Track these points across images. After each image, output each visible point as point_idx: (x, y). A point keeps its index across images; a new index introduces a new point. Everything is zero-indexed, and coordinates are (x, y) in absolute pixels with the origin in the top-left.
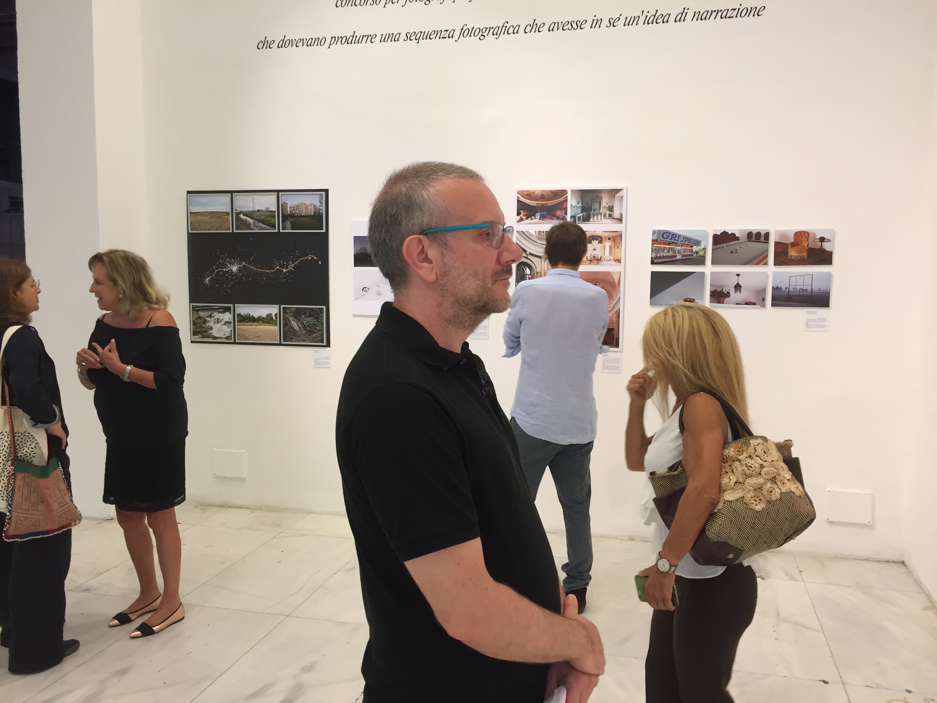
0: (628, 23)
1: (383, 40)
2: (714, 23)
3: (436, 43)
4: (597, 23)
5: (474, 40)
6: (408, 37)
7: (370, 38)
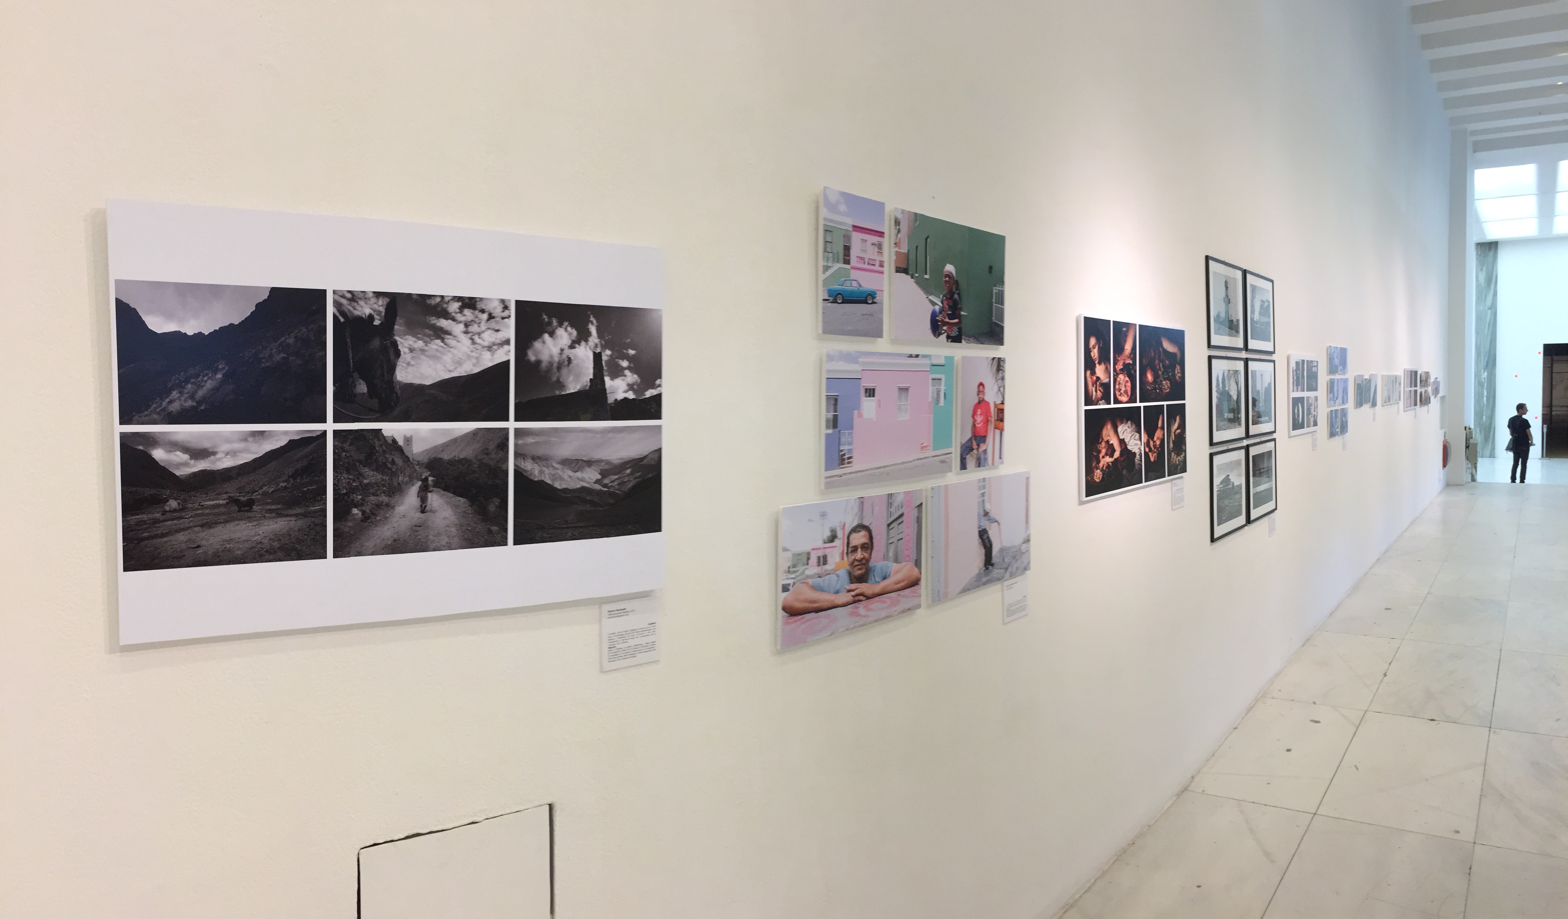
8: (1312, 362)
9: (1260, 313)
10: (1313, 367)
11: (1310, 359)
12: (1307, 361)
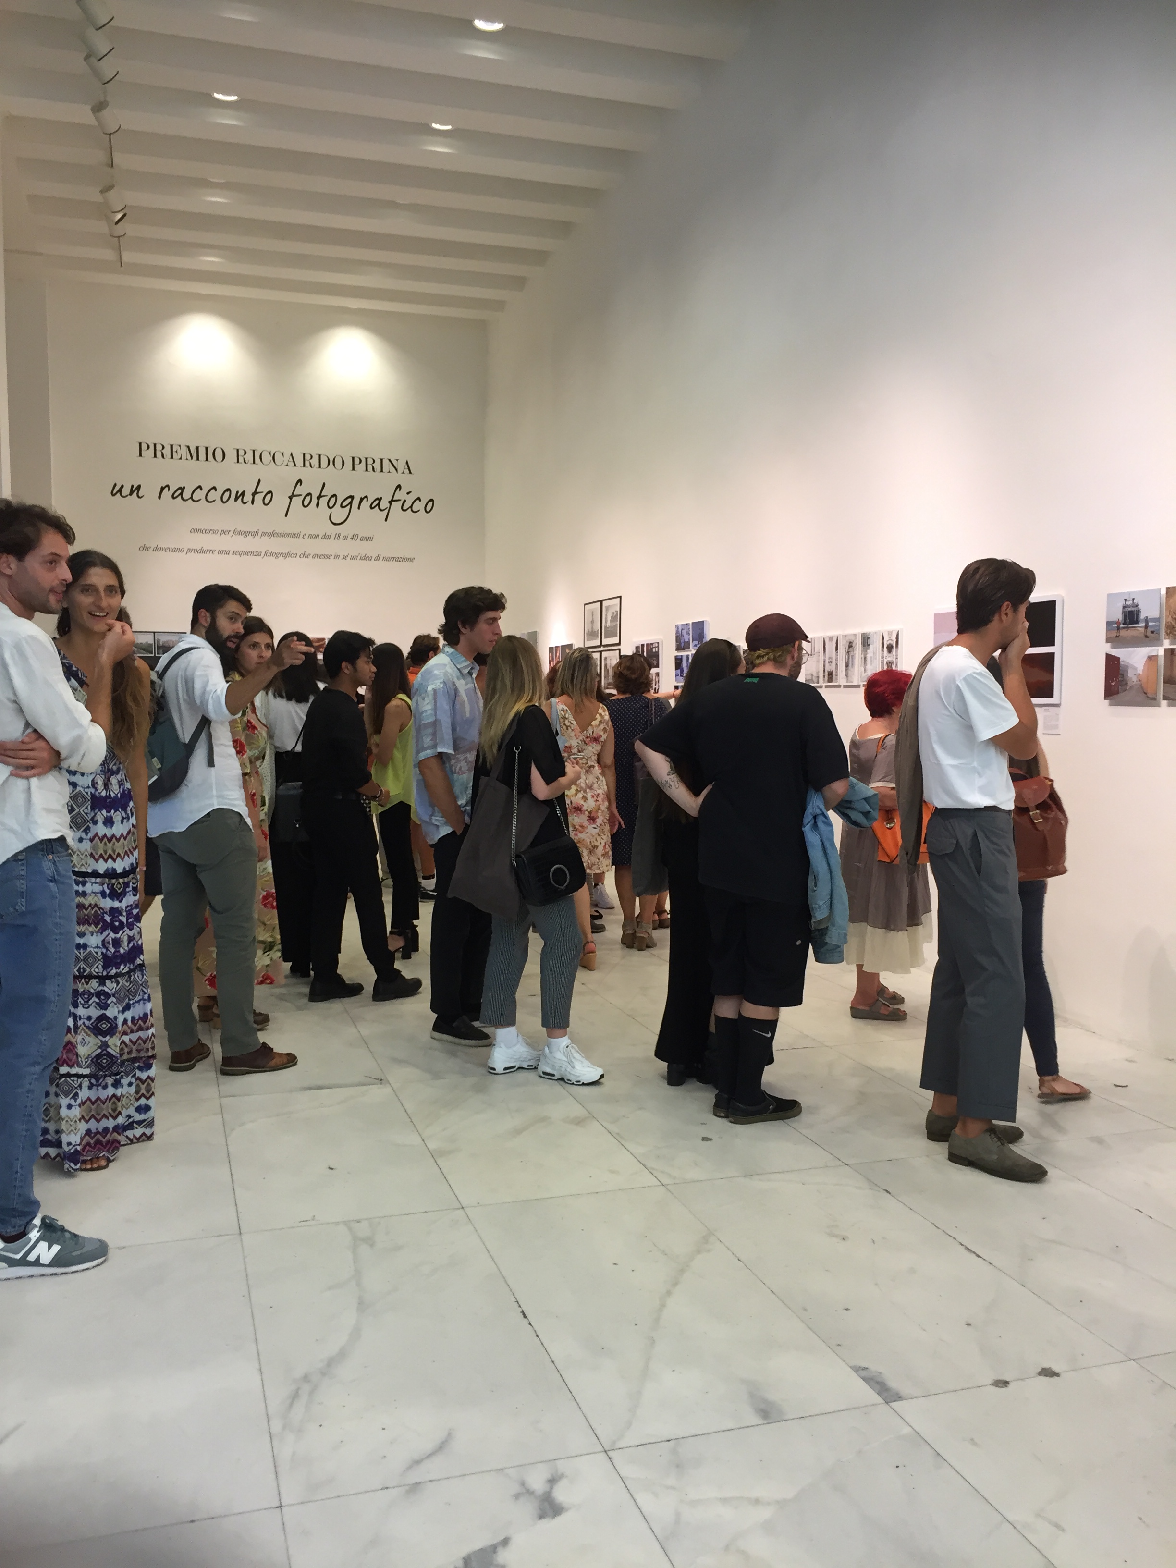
0: (353, 558)
1: (220, 553)
2: (392, 563)
3: (251, 558)
4: (337, 557)
5: (272, 558)
6: (235, 553)
7: (212, 551)
8: (652, 644)
9: (611, 621)
10: (653, 648)
11: (649, 642)
12: (647, 644)
